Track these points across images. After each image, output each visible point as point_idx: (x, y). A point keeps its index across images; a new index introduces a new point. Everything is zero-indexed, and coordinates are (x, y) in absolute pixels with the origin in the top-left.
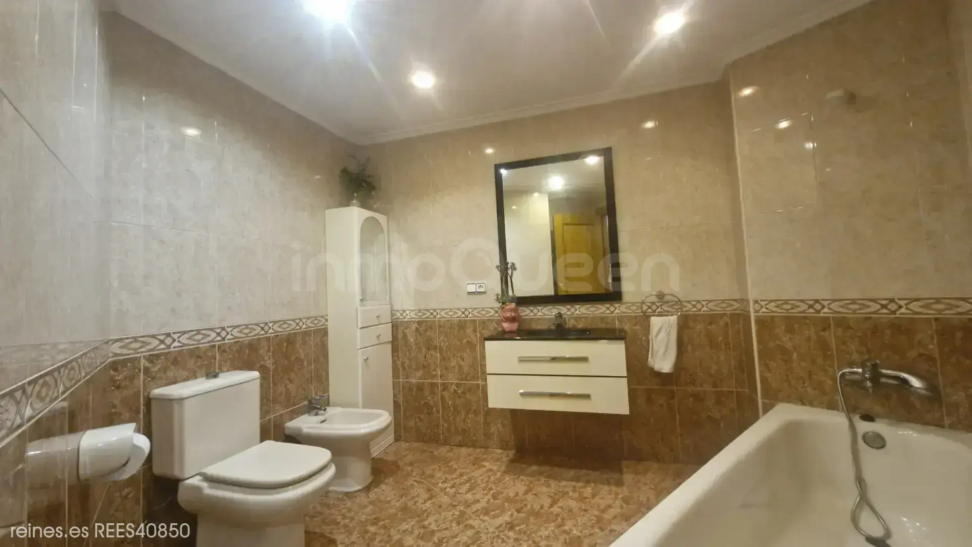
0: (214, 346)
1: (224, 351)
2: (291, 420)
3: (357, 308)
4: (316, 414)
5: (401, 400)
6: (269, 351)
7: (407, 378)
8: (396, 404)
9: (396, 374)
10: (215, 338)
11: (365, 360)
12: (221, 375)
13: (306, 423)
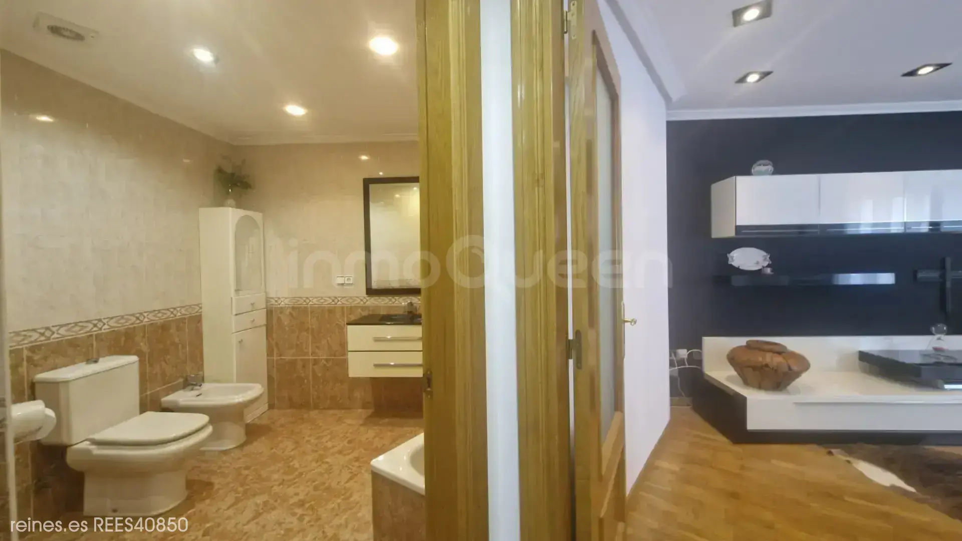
0: (91, 336)
1: (102, 340)
2: (168, 394)
3: (232, 298)
4: (192, 389)
5: (275, 375)
6: (144, 337)
7: (280, 355)
8: (270, 378)
9: (270, 352)
10: (92, 328)
11: (240, 342)
12: (101, 359)
13: (182, 397)
